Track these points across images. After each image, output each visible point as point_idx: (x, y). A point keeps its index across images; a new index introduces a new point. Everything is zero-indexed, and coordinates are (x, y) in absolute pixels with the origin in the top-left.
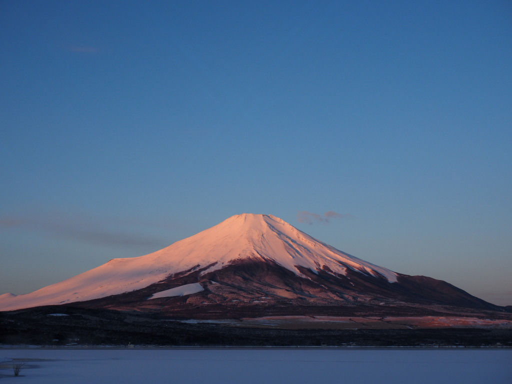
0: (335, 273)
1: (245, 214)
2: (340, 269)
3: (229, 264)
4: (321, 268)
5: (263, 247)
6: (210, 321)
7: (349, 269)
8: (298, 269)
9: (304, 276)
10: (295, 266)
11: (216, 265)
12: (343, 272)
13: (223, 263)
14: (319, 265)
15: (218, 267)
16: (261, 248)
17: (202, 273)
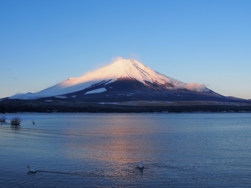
0: (160, 83)
1: (123, 60)
2: (162, 82)
3: (116, 80)
4: (154, 81)
5: (130, 73)
6: (109, 103)
9: (147, 85)
10: (144, 81)
11: (112, 80)
13: (114, 80)
14: (153, 80)
15: (112, 81)
16: (129, 73)
17: (106, 84)
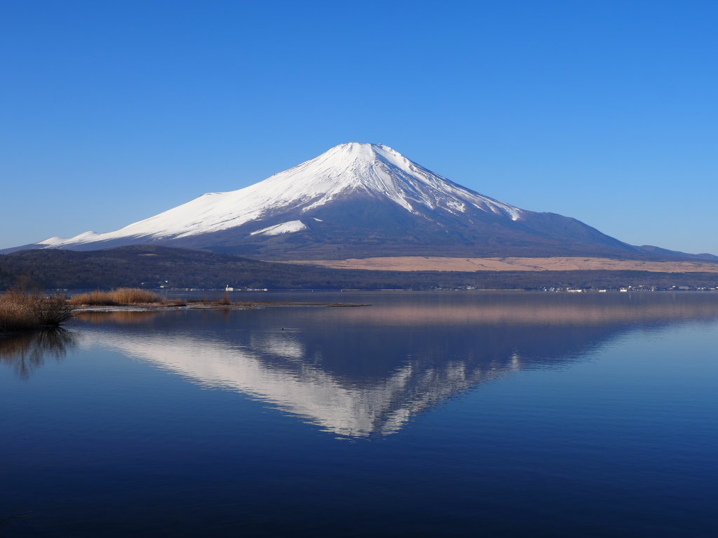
0: (452, 210)
1: (351, 144)
2: (456, 204)
3: (333, 199)
4: (438, 205)
5: (372, 181)
7: (468, 204)
8: (411, 205)
9: (417, 213)
10: (405, 199)
11: (320, 201)
12: (461, 208)
15: (322, 202)
16: (368, 181)
17: (304, 209)
